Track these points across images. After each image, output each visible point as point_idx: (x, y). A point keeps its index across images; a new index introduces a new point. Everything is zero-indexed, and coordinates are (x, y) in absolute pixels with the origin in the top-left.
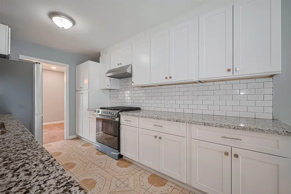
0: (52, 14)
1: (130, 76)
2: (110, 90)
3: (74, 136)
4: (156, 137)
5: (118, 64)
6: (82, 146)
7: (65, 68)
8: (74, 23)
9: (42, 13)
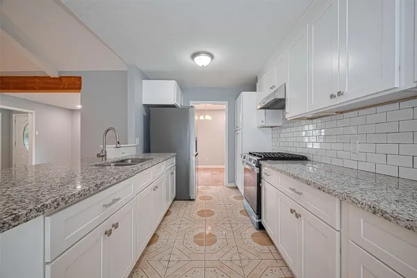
0: (194, 55)
1: (283, 108)
2: (272, 127)
3: (233, 185)
4: (292, 211)
5: (271, 88)
6: (234, 198)
7: (224, 106)
8: (212, 57)
9: (186, 58)
